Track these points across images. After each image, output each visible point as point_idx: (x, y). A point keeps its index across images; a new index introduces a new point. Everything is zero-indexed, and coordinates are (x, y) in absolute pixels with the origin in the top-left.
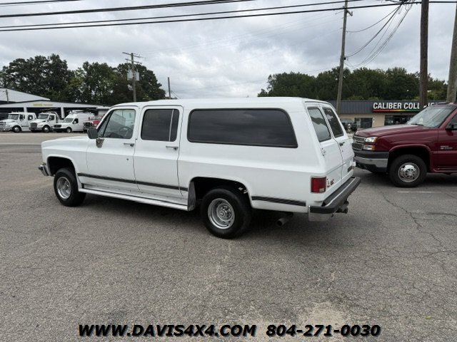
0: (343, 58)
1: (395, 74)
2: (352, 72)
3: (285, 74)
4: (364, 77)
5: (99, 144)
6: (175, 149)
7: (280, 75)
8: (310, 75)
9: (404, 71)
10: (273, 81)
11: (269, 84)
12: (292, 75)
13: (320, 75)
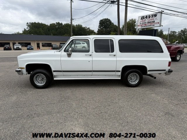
0: (72, 20)
1: (79, 27)
2: (63, 24)
3: (35, 23)
4: (68, 27)
5: (69, 55)
6: (115, 55)
7: (33, 23)
8: (46, 24)
9: (81, 26)
10: (29, 25)
11: (27, 26)
12: (38, 23)
13: (51, 25)
